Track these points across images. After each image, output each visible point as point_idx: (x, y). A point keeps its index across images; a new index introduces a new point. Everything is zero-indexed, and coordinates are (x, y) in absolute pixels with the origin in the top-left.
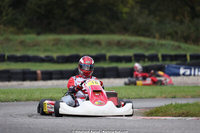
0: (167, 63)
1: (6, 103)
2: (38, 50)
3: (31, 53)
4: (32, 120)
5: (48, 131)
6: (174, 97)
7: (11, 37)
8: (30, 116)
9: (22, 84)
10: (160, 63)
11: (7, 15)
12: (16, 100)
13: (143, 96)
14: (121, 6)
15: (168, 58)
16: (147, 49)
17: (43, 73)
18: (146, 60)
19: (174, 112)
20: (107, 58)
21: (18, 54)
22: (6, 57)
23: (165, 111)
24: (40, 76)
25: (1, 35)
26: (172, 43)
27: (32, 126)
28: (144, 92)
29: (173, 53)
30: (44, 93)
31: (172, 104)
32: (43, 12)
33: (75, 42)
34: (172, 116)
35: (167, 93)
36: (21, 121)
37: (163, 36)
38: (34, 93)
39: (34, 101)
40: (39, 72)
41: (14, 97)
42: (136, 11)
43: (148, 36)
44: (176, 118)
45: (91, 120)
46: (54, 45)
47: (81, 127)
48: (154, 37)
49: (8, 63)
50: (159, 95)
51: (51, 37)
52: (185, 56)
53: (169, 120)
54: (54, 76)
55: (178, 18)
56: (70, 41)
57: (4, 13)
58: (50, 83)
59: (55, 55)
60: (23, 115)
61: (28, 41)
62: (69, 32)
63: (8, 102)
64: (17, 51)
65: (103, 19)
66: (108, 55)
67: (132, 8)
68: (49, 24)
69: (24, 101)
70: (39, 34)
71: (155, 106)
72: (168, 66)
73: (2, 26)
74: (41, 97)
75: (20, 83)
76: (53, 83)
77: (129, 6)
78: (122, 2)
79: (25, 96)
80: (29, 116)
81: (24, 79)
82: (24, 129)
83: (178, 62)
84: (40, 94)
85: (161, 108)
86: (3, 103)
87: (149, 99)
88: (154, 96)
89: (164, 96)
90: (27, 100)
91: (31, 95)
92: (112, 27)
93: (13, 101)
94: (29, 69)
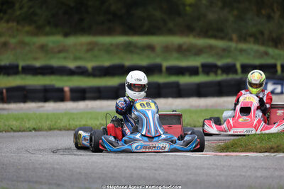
1: (20, 133)
2: (65, 58)
3: (55, 63)
4: (56, 157)
5: (80, 173)
7: (27, 39)
8: (55, 151)
9: (42, 107)
10: (238, 77)
11: (21, 8)
12: (34, 129)
16: (221, 57)
17: (73, 90)
18: (219, 72)
19: (258, 146)
20: (164, 69)
21: (38, 64)
22: (20, 68)
23: (246, 145)
24: (68, 94)
25: (14, 37)
26: (256, 47)
27: (58, 167)
29: (257, 62)
31: (255, 134)
32: (72, 4)
33: (118, 46)
34: (256, 152)
36: (42, 159)
37: (243, 38)
38: (59, 119)
39: (60, 130)
40: (67, 89)
41: (31, 124)
42: (204, 2)
43: (222, 38)
44: (261, 154)
45: (140, 157)
46: (88, 51)
47: (127, 167)
48: (231, 40)
49: (23, 76)
51: (84, 39)
53: (252, 157)
54: (88, 95)
55: (263, 12)
56: (112, 45)
57: (17, 6)
58: (82, 105)
59: (90, 65)
60: (44, 150)
61: (51, 45)
62: (109, 32)
63: (24, 131)
64: (36, 59)
65: (158, 14)
66: (165, 64)
68: (82, 20)
69: (46, 130)
70: (66, 35)
71: (233, 138)
73: (15, 24)
74: (69, 124)
75: (40, 104)
76: (87, 105)
79: (48, 123)
80: (53, 152)
81: (46, 100)
82: (45, 171)
84: (69, 121)
85: (240, 140)
86: (16, 134)
90: (50, 129)
91: (56, 122)
92: (171, 25)
93: (30, 131)
94: (53, 86)
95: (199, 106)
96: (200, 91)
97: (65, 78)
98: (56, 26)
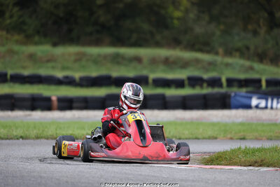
0: (234, 91)
1: (8, 141)
2: (53, 68)
3: (43, 72)
4: (43, 166)
5: (67, 182)
6: (243, 139)
7: (16, 48)
8: (42, 160)
9: (29, 115)
10: (224, 90)
11: (11, 17)
12: (22, 137)
13: (200, 137)
14: (171, 9)
15: (236, 84)
16: (207, 70)
17: (60, 100)
18: (205, 85)
19: (243, 160)
20: (150, 81)
21: (26, 73)
22: (9, 77)
23: (231, 158)
24: (55, 103)
25: (3, 45)
26: (242, 62)
27: (45, 175)
28: (201, 130)
29: (242, 76)
30: (60, 128)
31: (240, 148)
32: (62, 15)
33: (105, 57)
34: (241, 166)
35: (233, 132)
36: (29, 167)
37: (229, 52)
38: (47, 127)
39: (47, 139)
40: (54, 98)
41: (19, 132)
42: (192, 16)
43: (208, 52)
44: (245, 168)
46: (76, 61)
47: (113, 177)
48: (217, 53)
49: (11, 84)
50: (222, 135)
51: (72, 50)
52: (259, 81)
54: (75, 105)
55: (250, 27)
56: (99, 55)
57: (7, 15)
58: (69, 114)
59: (77, 75)
60: (32, 159)
61: (39, 54)
62: (98, 43)
63: (12, 139)
64: (24, 68)
65: (146, 26)
66: (152, 76)
67: (187, 11)
68: (70, 31)
69: (33, 139)
70: (55, 45)
71: (217, 151)
72: (236, 95)
73: (4, 33)
74: (56, 134)
75: (28, 113)
76: (74, 115)
77: (182, 8)
78: (173, 3)
79: (35, 131)
80: (40, 160)
81: (33, 108)
82: (33, 179)
83: (250, 89)
84: (56, 130)
85: (225, 153)
86: (4, 141)
87: (208, 140)
88: (215, 136)
89: (229, 136)
90: (37, 138)
91: (43, 131)
92: (158, 37)
93: (18, 139)
94: (41, 95)
95: (184, 119)
96: (185, 104)
97: (53, 87)
98: (45, 35)
